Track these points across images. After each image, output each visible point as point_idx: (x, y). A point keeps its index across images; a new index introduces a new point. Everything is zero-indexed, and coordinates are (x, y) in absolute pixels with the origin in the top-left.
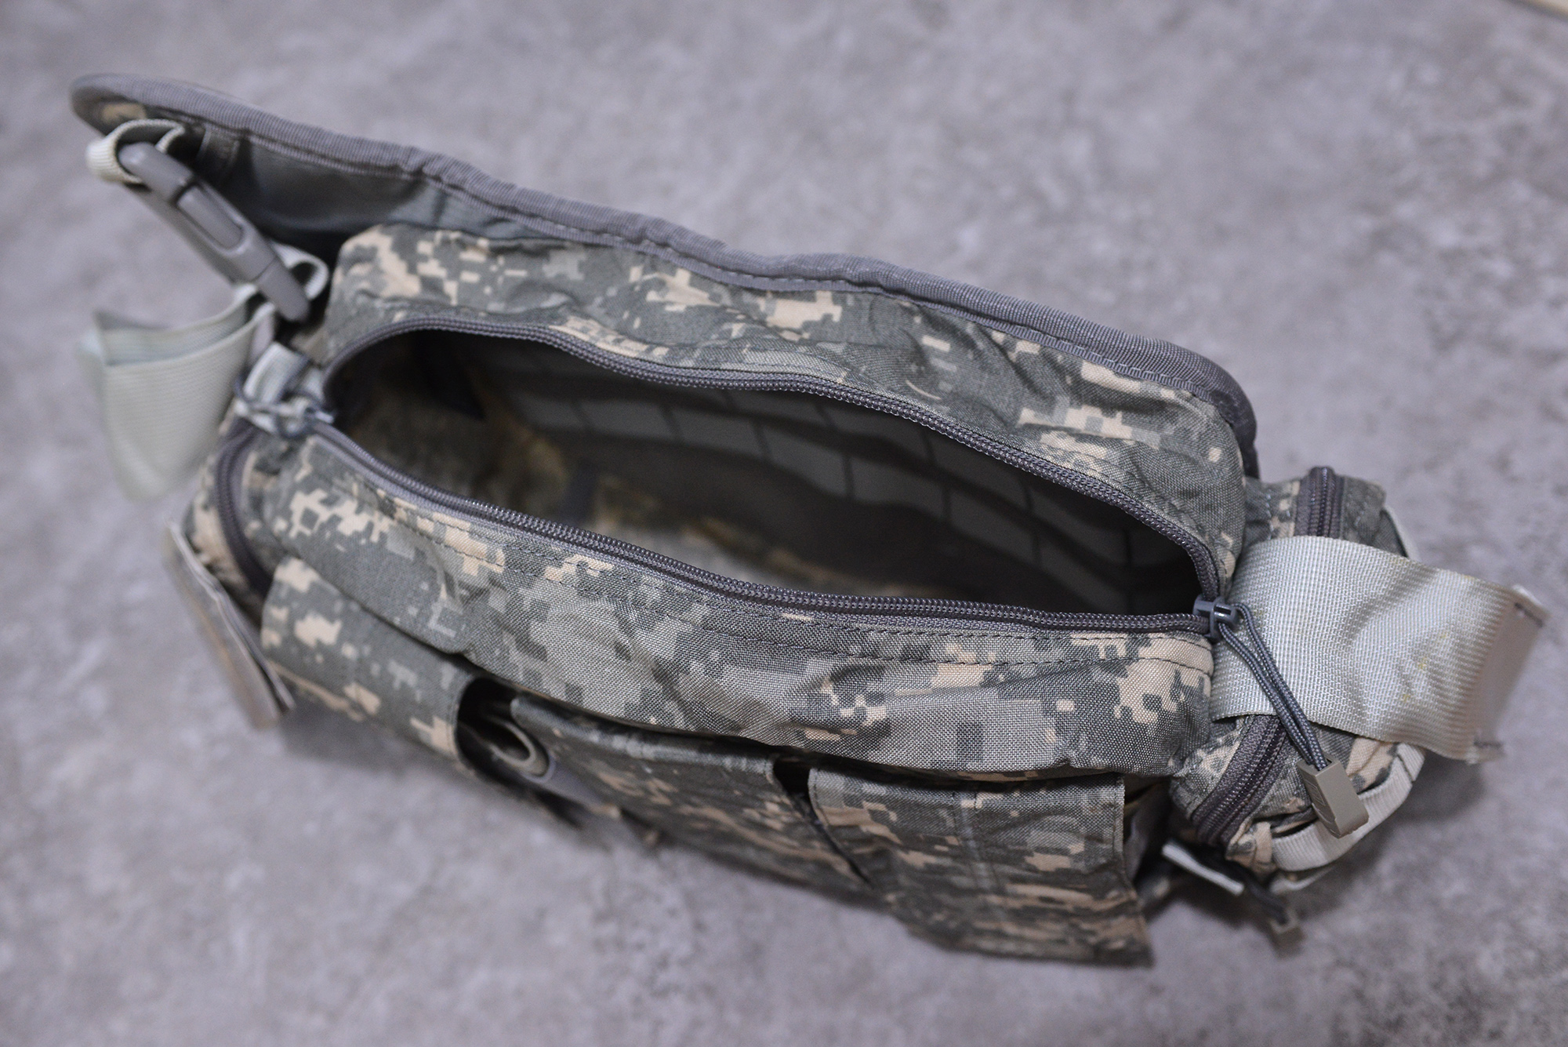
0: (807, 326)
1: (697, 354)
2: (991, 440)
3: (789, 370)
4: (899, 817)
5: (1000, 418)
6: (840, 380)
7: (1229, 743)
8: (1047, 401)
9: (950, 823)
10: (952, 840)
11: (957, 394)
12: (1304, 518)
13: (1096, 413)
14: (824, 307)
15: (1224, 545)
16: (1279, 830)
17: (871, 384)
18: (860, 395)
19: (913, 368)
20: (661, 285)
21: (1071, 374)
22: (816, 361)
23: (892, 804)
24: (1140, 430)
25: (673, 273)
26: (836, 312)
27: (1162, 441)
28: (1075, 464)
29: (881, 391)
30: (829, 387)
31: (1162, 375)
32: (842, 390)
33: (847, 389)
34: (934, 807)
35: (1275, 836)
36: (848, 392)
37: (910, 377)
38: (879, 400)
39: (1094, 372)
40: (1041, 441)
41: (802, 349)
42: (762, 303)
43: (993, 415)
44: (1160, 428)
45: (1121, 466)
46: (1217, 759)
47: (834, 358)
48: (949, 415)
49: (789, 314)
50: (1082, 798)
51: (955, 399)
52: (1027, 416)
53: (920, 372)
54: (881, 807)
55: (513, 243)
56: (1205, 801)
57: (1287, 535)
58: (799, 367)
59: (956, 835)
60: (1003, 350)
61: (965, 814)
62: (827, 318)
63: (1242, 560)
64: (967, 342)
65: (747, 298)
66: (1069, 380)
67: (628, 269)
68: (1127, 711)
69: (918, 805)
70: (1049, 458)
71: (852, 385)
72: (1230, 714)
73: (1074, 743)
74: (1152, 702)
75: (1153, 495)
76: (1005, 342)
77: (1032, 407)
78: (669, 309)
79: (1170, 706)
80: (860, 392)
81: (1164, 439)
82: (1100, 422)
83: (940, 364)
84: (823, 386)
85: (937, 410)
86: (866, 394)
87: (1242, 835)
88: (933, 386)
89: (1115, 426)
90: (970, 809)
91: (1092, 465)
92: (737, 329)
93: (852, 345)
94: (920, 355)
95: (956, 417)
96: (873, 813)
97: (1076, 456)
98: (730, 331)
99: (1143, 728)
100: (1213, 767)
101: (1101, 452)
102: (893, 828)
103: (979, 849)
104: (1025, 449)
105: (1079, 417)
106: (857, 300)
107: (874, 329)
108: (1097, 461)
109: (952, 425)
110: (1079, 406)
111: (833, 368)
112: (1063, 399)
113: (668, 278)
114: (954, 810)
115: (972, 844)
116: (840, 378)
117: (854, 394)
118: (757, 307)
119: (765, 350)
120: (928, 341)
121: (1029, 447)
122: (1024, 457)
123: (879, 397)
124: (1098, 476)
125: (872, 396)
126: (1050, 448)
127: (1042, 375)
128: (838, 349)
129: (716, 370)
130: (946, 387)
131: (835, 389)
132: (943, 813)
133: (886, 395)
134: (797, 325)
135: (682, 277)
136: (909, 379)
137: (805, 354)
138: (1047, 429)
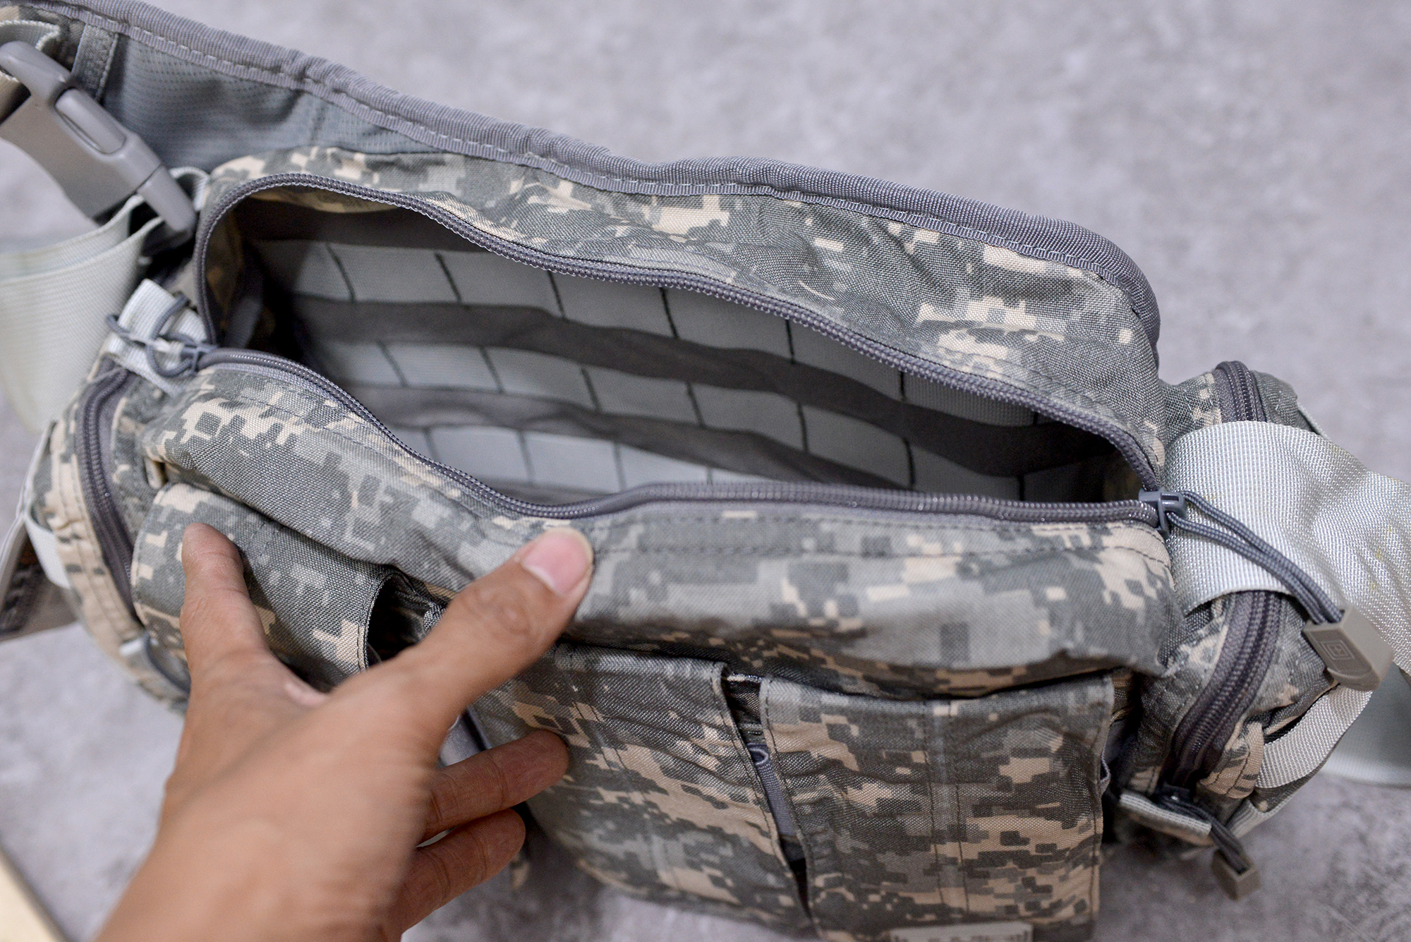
0: (693, 231)
1: (579, 245)
2: (885, 346)
3: (676, 267)
4: (862, 732)
5: (897, 318)
6: (729, 281)
7: (1214, 631)
8: (946, 297)
9: (919, 735)
10: (918, 757)
11: (852, 294)
12: (1228, 404)
13: (998, 303)
14: (711, 212)
15: (1150, 432)
16: (1270, 730)
17: (761, 285)
18: (750, 296)
19: (806, 268)
20: (542, 192)
21: (973, 260)
22: (704, 260)
23: (854, 717)
24: (1044, 319)
25: (555, 185)
26: (724, 218)
27: (1068, 328)
28: (974, 367)
29: (772, 292)
30: (718, 287)
31: (1068, 255)
32: (731, 290)
33: (737, 289)
34: (902, 718)
35: (1269, 739)
36: (737, 292)
37: (803, 276)
38: (769, 302)
39: (997, 256)
40: (939, 344)
41: (691, 248)
42: (646, 211)
43: (889, 315)
44: (1066, 315)
45: (1024, 364)
46: (1206, 650)
47: (723, 258)
48: (843, 318)
49: (675, 220)
50: (1069, 698)
51: (848, 299)
52: (927, 312)
53: (813, 273)
54: (842, 720)
55: (392, 158)
56: (1198, 700)
57: (1214, 422)
58: (687, 265)
59: (924, 749)
60: (899, 242)
61: (937, 724)
62: (714, 224)
63: (1169, 446)
64: (862, 238)
65: (631, 207)
66: (969, 269)
67: (508, 181)
68: (1115, 596)
69: (884, 715)
70: (947, 363)
71: (742, 286)
72: (1203, 600)
73: (1070, 634)
74: (1135, 587)
75: (1063, 389)
76: (902, 233)
77: (931, 302)
78: (550, 210)
79: (1151, 592)
80: (749, 293)
81: (1070, 326)
82: (1003, 313)
83: (834, 265)
84: (712, 285)
85: (830, 314)
86: (756, 295)
87: (1235, 741)
88: (827, 287)
89: (1018, 317)
90: (943, 717)
91: (993, 367)
92: (621, 231)
93: (740, 247)
94: (812, 256)
95: (849, 321)
96: (831, 727)
97: (976, 359)
98: (615, 232)
99: (1132, 614)
100: (1203, 658)
101: (1000, 351)
102: (853, 748)
103: (948, 765)
104: (921, 355)
105: (979, 310)
106: (746, 204)
107: (763, 233)
108: (998, 362)
109: (845, 331)
110: (980, 298)
111: (722, 267)
112: (963, 292)
113: (550, 189)
114: (924, 720)
115: (941, 759)
116: (729, 278)
117: (743, 295)
118: (642, 215)
119: (651, 247)
120: (819, 243)
121: (926, 352)
122: (919, 364)
123: (769, 299)
124: (999, 377)
125: (762, 297)
126: (948, 351)
127: (939, 267)
128: (728, 249)
129: (597, 261)
130: (840, 287)
131: (724, 289)
132: (912, 723)
133: (777, 297)
134: (684, 231)
135: (565, 188)
136: (801, 279)
137: (693, 253)
138: (944, 327)
